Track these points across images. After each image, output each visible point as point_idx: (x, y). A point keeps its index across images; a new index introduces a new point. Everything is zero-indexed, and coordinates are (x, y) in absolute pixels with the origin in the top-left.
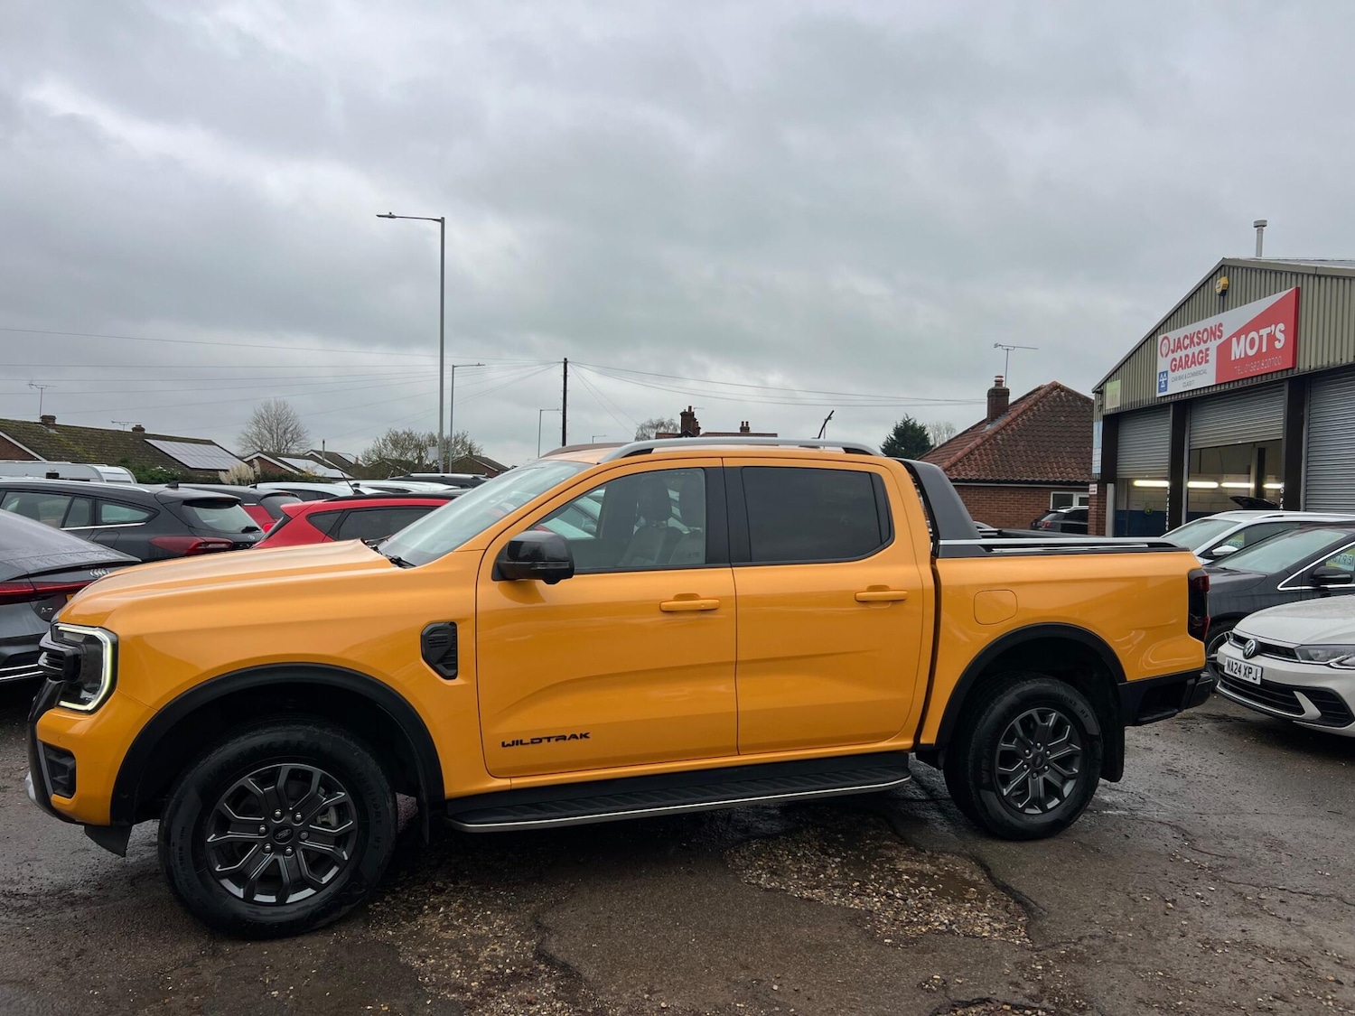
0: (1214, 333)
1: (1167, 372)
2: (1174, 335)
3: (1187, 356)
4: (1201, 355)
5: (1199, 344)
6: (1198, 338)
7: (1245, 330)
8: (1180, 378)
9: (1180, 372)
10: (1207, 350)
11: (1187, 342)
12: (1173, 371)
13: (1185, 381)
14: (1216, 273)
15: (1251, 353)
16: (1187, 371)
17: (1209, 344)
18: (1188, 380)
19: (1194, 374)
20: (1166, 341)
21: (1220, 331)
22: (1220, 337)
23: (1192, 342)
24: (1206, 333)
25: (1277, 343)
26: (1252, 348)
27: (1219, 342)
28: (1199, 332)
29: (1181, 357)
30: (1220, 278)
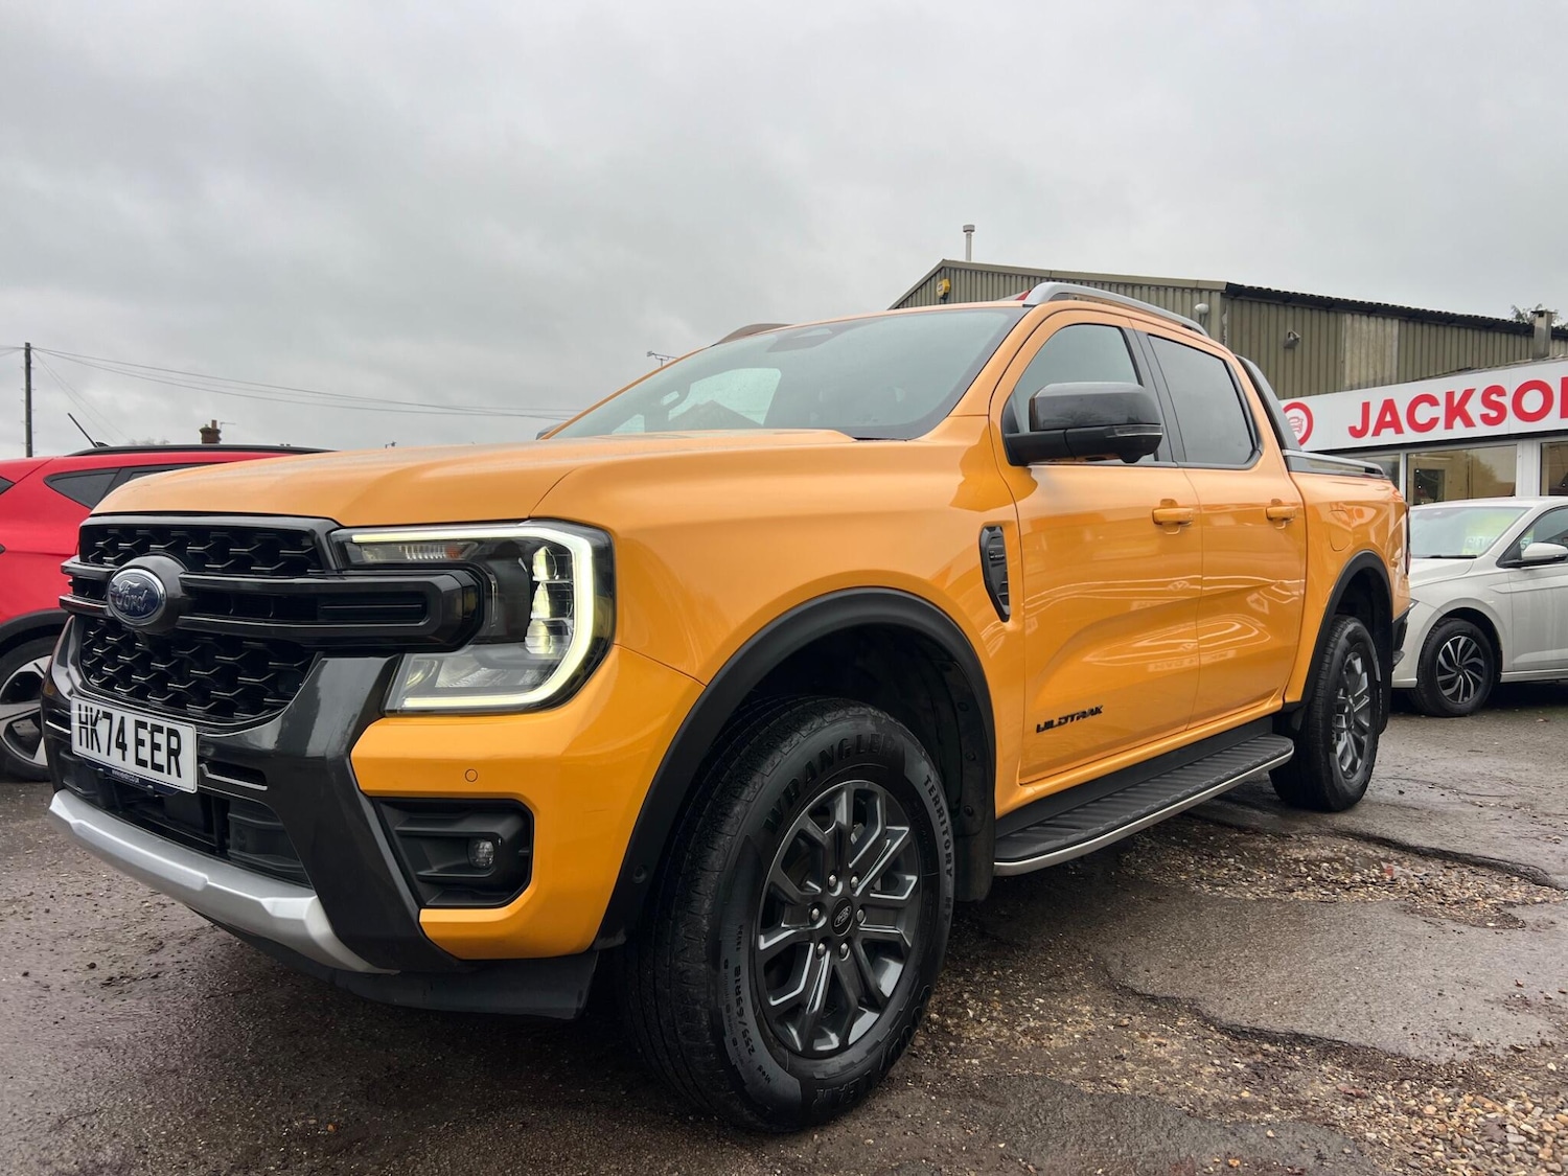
14: (935, 275)
30: (941, 280)
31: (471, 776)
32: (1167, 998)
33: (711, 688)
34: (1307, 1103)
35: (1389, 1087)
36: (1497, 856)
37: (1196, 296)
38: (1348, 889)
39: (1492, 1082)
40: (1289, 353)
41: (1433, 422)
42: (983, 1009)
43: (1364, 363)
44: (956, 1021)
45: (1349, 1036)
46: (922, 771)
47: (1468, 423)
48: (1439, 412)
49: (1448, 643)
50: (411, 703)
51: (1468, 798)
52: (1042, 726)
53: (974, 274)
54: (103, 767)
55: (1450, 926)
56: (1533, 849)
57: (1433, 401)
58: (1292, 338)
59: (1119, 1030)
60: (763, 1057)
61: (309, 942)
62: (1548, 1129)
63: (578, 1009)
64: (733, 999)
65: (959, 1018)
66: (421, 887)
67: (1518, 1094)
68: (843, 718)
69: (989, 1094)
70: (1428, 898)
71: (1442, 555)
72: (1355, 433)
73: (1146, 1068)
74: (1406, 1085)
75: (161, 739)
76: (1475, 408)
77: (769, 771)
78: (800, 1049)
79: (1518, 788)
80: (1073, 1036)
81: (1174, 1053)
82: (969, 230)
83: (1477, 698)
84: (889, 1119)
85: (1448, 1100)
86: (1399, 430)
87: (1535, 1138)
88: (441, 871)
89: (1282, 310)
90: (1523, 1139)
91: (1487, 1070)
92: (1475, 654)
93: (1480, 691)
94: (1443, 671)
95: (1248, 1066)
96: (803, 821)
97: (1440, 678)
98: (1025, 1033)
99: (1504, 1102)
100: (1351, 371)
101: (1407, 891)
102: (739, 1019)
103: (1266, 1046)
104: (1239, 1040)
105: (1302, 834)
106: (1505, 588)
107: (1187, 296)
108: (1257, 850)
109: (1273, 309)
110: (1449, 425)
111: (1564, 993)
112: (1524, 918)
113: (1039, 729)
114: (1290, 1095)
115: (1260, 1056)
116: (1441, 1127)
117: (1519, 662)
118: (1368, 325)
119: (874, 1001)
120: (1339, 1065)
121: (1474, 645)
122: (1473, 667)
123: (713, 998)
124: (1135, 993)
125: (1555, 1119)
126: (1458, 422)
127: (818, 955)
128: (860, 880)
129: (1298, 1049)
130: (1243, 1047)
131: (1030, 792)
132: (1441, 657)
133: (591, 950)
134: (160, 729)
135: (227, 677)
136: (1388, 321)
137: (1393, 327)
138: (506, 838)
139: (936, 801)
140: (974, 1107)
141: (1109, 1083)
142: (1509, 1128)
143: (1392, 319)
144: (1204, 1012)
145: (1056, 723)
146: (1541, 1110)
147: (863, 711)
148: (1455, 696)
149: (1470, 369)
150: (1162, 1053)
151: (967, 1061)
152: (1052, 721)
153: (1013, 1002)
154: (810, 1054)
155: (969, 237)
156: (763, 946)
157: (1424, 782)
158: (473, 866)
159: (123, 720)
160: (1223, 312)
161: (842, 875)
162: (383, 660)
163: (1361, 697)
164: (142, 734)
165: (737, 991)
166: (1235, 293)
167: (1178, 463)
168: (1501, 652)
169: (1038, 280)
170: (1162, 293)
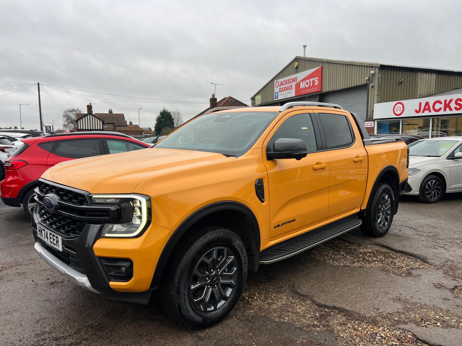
6: (289, 82)
8: (283, 94)
12: (280, 92)
14: (294, 61)
15: (307, 86)
16: (285, 92)
17: (292, 84)
18: (285, 95)
19: (287, 93)
21: (296, 79)
22: (296, 81)
27: (296, 83)
29: (282, 88)
30: (296, 62)
31: (119, 253)
32: (306, 295)
33: (175, 232)
34: (330, 325)
35: (352, 322)
36: (416, 253)
37: (371, 68)
38: (370, 263)
39: (379, 322)
40: (400, 86)
41: (440, 109)
42: (259, 297)
43: (424, 88)
44: (251, 300)
45: (348, 308)
46: (238, 243)
47: (451, 109)
48: (442, 106)
49: (429, 182)
50: (107, 235)
51: (419, 233)
52: (276, 226)
53: (305, 61)
54: (44, 241)
55: (392, 275)
56: (428, 251)
57: (440, 103)
58: (401, 81)
59: (291, 304)
60: (192, 313)
61: (86, 288)
62: (388, 336)
63: (147, 303)
64: (183, 301)
65: (253, 299)
66: (110, 277)
67: (384, 326)
68: (214, 233)
69: (252, 321)
70: (390, 266)
71: (431, 155)
72: (417, 112)
73: (294, 314)
74: (357, 322)
75: (55, 238)
76: (453, 105)
77: (193, 248)
78: (203, 310)
79: (435, 230)
80: (279, 305)
81: (302, 311)
82: (305, 47)
83: (438, 198)
84: (226, 326)
85: (366, 326)
86: (430, 111)
87: (383, 338)
88: (114, 273)
89: (398, 72)
90: (380, 338)
91: (379, 319)
92: (438, 185)
93: (439, 196)
94: (427, 190)
95: (320, 315)
96: (203, 258)
97: (426, 192)
98: (267, 304)
99: (380, 328)
100: (420, 90)
101: (385, 264)
102: (185, 305)
103: (326, 309)
104: (320, 308)
105: (366, 244)
106: (448, 166)
107: (368, 69)
108: (351, 249)
109: (395, 72)
110: (445, 110)
111: (412, 297)
112: (413, 273)
113: (275, 227)
114: (327, 323)
115: (324, 312)
116: (361, 334)
117: (451, 187)
118: (426, 76)
119: (225, 298)
120: (343, 315)
121: (438, 183)
122: (437, 189)
123: (178, 301)
124: (298, 294)
125: (391, 333)
126: (448, 109)
127: (208, 288)
128: (220, 270)
129: (334, 311)
130: (320, 309)
131: (273, 243)
132: (427, 186)
133: (149, 290)
134: (54, 236)
135: (68, 225)
136: (432, 74)
137: (434, 76)
138: (128, 267)
139: (241, 249)
140: (247, 324)
141: (283, 318)
142: (378, 335)
143: (434, 74)
144: (314, 299)
146: (388, 330)
147: (220, 230)
148: (431, 197)
149: (458, 88)
150: (299, 310)
151: (250, 311)
152: (279, 225)
153: (267, 295)
154: (205, 311)
155: (305, 49)
156: (192, 288)
157: (409, 227)
158: (121, 273)
159: (47, 231)
160: (379, 74)
161: (215, 269)
162: (100, 225)
163: (388, 205)
164: (51, 236)
165: (184, 299)
166: (383, 68)
167: (324, 150)
168: (446, 184)
169: (324, 63)
170: (361, 68)
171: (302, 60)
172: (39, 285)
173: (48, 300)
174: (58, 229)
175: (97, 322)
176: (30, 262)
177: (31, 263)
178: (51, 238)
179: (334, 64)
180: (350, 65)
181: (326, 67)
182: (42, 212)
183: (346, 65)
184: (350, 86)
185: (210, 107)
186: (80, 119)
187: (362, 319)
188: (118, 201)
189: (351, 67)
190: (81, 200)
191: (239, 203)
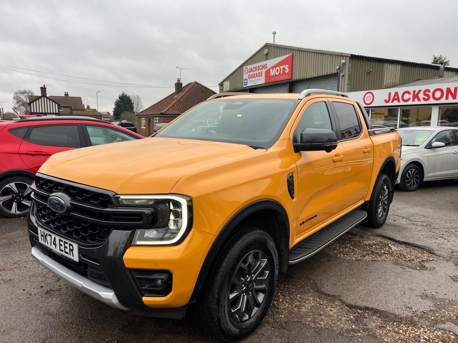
0: (264, 67)
1: (247, 79)
2: (249, 67)
3: (254, 74)
4: (259, 74)
5: (258, 70)
6: (258, 68)
7: (275, 66)
8: (252, 81)
9: (252, 79)
10: (262, 72)
11: (254, 69)
12: (249, 79)
13: (254, 82)
14: (264, 47)
15: (277, 74)
16: (254, 79)
17: (262, 70)
19: (257, 80)
20: (246, 69)
21: (266, 66)
22: (266, 68)
23: (256, 69)
24: (261, 67)
25: (286, 71)
26: (277, 72)
27: (266, 70)
28: (258, 66)
29: (252, 74)
30: (266, 49)
31: (156, 264)
32: (332, 295)
33: (218, 237)
34: (369, 329)
35: (390, 324)
36: (420, 244)
37: (342, 58)
38: (380, 256)
39: (417, 323)
40: (368, 75)
41: (409, 99)
42: (284, 299)
43: (390, 78)
44: (277, 302)
45: (381, 308)
46: (271, 244)
47: (419, 100)
48: (411, 96)
49: (410, 171)
50: (138, 243)
51: (413, 222)
52: (302, 223)
53: (276, 48)
54: (49, 248)
55: (407, 269)
56: (430, 242)
57: (409, 93)
58: (369, 71)
59: (320, 305)
60: (231, 327)
61: (113, 304)
62: (431, 337)
63: (183, 317)
64: (223, 314)
65: (278, 301)
66: (143, 292)
67: (424, 327)
68: (251, 235)
69: (287, 328)
70: (402, 259)
71: (410, 144)
72: (386, 101)
73: (327, 318)
74: (395, 324)
75: (67, 246)
76: (421, 96)
77: (232, 253)
78: (239, 321)
79: (427, 219)
80: (308, 307)
81: (335, 313)
82: (274, 33)
83: (416, 186)
84: (261, 336)
85: (406, 328)
86: (399, 101)
87: (427, 340)
88: (148, 287)
89: (367, 62)
90: (424, 340)
91: (416, 319)
92: (417, 174)
93: (417, 184)
94: (408, 179)
95: (354, 317)
96: (241, 264)
97: (406, 181)
98: (295, 307)
99: (420, 329)
100: (386, 80)
101: (396, 257)
102: (225, 318)
103: (359, 311)
104: (351, 309)
105: (368, 236)
106: (427, 155)
107: (339, 58)
108: (355, 241)
109: (364, 62)
110: (413, 100)
111: (437, 293)
112: (427, 266)
113: (301, 224)
114: (365, 327)
115: (357, 314)
116: (404, 337)
117: (429, 176)
118: (392, 66)
119: (257, 305)
120: (377, 317)
121: (417, 171)
122: (416, 177)
123: (218, 314)
124: (324, 294)
125: (433, 334)
126: (416, 99)
127: (244, 296)
128: (254, 275)
129: (367, 312)
130: (353, 311)
131: (298, 240)
132: (407, 175)
133: (187, 304)
134: (66, 243)
135: (85, 230)
136: (398, 65)
137: (399, 67)
138: (165, 280)
139: (274, 252)
140: (283, 332)
141: (318, 323)
142: (421, 337)
143: (399, 65)
144: (342, 300)
145: (305, 222)
146: (429, 331)
147: (256, 231)
148: (410, 186)
149: (420, 80)
150: (331, 313)
151: (280, 316)
153: (292, 296)
154: (241, 321)
155: (274, 36)
156: (230, 298)
157: (401, 216)
158: (156, 286)
159: (55, 238)
160: (349, 63)
161: (250, 275)
162: (130, 232)
163: (386, 196)
164: (61, 243)
165: (224, 312)
166: (353, 57)
167: (340, 141)
168: (424, 173)
169: (295, 51)
170: (332, 56)
171: (272, 47)
172: (33, 294)
173: (49, 314)
174: (69, 235)
175: (115, 339)
176: (14, 267)
177: (16, 267)
178: (60, 245)
179: (305, 52)
180: (321, 54)
181: (297, 55)
182: (41, 213)
183: (316, 53)
184: (321, 75)
185: (175, 91)
186: (33, 102)
187: (398, 320)
188: (152, 203)
189: (322, 55)
190: (102, 201)
191: (274, 201)
